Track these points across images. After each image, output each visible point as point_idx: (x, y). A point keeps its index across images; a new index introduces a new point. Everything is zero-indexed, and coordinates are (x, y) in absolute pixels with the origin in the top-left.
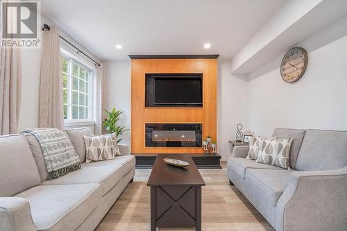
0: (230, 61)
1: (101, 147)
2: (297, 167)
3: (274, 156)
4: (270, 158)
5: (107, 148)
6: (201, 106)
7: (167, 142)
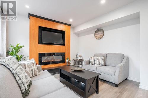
2: (107, 65)
3: (101, 62)
4: (100, 63)
7: (53, 62)
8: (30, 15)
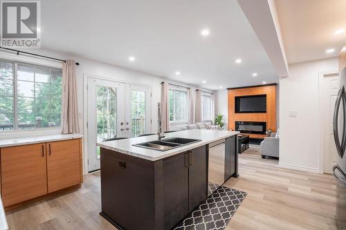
6: (266, 112)
8: (228, 89)
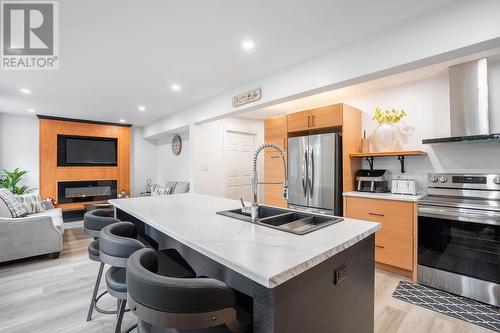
0: (142, 128)
1: (33, 202)
5: (38, 203)
6: (116, 165)
8: (40, 117)
